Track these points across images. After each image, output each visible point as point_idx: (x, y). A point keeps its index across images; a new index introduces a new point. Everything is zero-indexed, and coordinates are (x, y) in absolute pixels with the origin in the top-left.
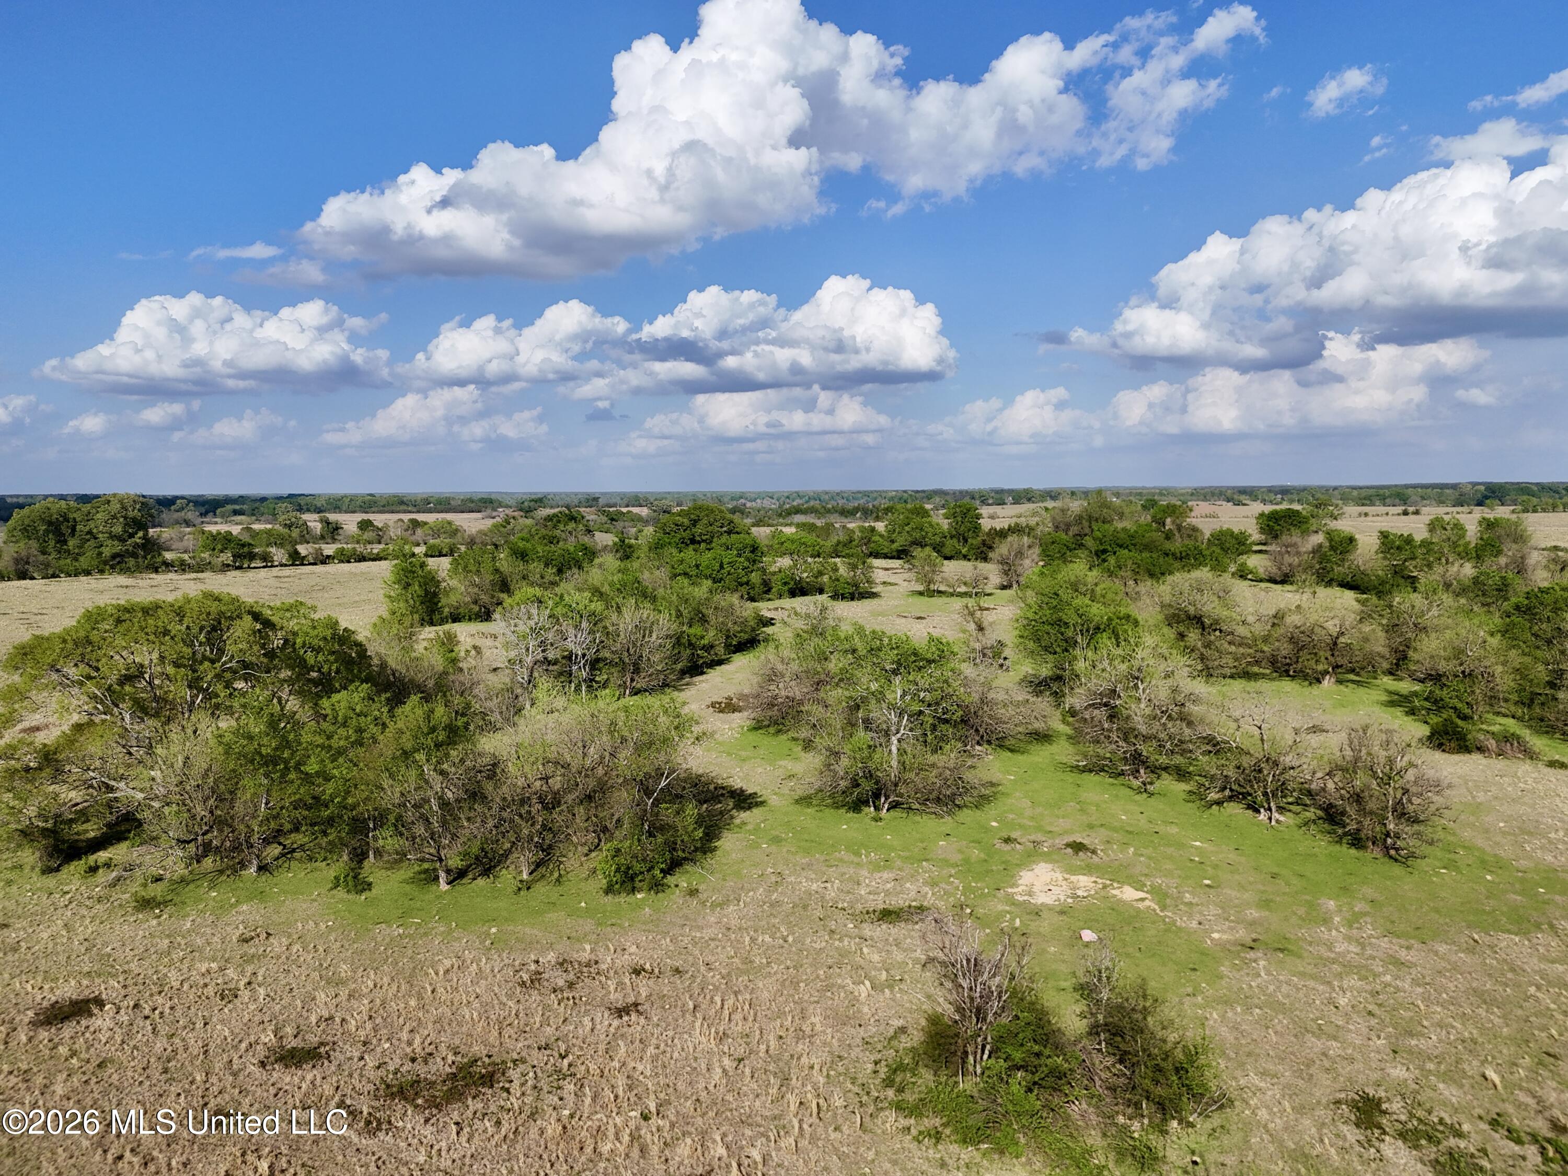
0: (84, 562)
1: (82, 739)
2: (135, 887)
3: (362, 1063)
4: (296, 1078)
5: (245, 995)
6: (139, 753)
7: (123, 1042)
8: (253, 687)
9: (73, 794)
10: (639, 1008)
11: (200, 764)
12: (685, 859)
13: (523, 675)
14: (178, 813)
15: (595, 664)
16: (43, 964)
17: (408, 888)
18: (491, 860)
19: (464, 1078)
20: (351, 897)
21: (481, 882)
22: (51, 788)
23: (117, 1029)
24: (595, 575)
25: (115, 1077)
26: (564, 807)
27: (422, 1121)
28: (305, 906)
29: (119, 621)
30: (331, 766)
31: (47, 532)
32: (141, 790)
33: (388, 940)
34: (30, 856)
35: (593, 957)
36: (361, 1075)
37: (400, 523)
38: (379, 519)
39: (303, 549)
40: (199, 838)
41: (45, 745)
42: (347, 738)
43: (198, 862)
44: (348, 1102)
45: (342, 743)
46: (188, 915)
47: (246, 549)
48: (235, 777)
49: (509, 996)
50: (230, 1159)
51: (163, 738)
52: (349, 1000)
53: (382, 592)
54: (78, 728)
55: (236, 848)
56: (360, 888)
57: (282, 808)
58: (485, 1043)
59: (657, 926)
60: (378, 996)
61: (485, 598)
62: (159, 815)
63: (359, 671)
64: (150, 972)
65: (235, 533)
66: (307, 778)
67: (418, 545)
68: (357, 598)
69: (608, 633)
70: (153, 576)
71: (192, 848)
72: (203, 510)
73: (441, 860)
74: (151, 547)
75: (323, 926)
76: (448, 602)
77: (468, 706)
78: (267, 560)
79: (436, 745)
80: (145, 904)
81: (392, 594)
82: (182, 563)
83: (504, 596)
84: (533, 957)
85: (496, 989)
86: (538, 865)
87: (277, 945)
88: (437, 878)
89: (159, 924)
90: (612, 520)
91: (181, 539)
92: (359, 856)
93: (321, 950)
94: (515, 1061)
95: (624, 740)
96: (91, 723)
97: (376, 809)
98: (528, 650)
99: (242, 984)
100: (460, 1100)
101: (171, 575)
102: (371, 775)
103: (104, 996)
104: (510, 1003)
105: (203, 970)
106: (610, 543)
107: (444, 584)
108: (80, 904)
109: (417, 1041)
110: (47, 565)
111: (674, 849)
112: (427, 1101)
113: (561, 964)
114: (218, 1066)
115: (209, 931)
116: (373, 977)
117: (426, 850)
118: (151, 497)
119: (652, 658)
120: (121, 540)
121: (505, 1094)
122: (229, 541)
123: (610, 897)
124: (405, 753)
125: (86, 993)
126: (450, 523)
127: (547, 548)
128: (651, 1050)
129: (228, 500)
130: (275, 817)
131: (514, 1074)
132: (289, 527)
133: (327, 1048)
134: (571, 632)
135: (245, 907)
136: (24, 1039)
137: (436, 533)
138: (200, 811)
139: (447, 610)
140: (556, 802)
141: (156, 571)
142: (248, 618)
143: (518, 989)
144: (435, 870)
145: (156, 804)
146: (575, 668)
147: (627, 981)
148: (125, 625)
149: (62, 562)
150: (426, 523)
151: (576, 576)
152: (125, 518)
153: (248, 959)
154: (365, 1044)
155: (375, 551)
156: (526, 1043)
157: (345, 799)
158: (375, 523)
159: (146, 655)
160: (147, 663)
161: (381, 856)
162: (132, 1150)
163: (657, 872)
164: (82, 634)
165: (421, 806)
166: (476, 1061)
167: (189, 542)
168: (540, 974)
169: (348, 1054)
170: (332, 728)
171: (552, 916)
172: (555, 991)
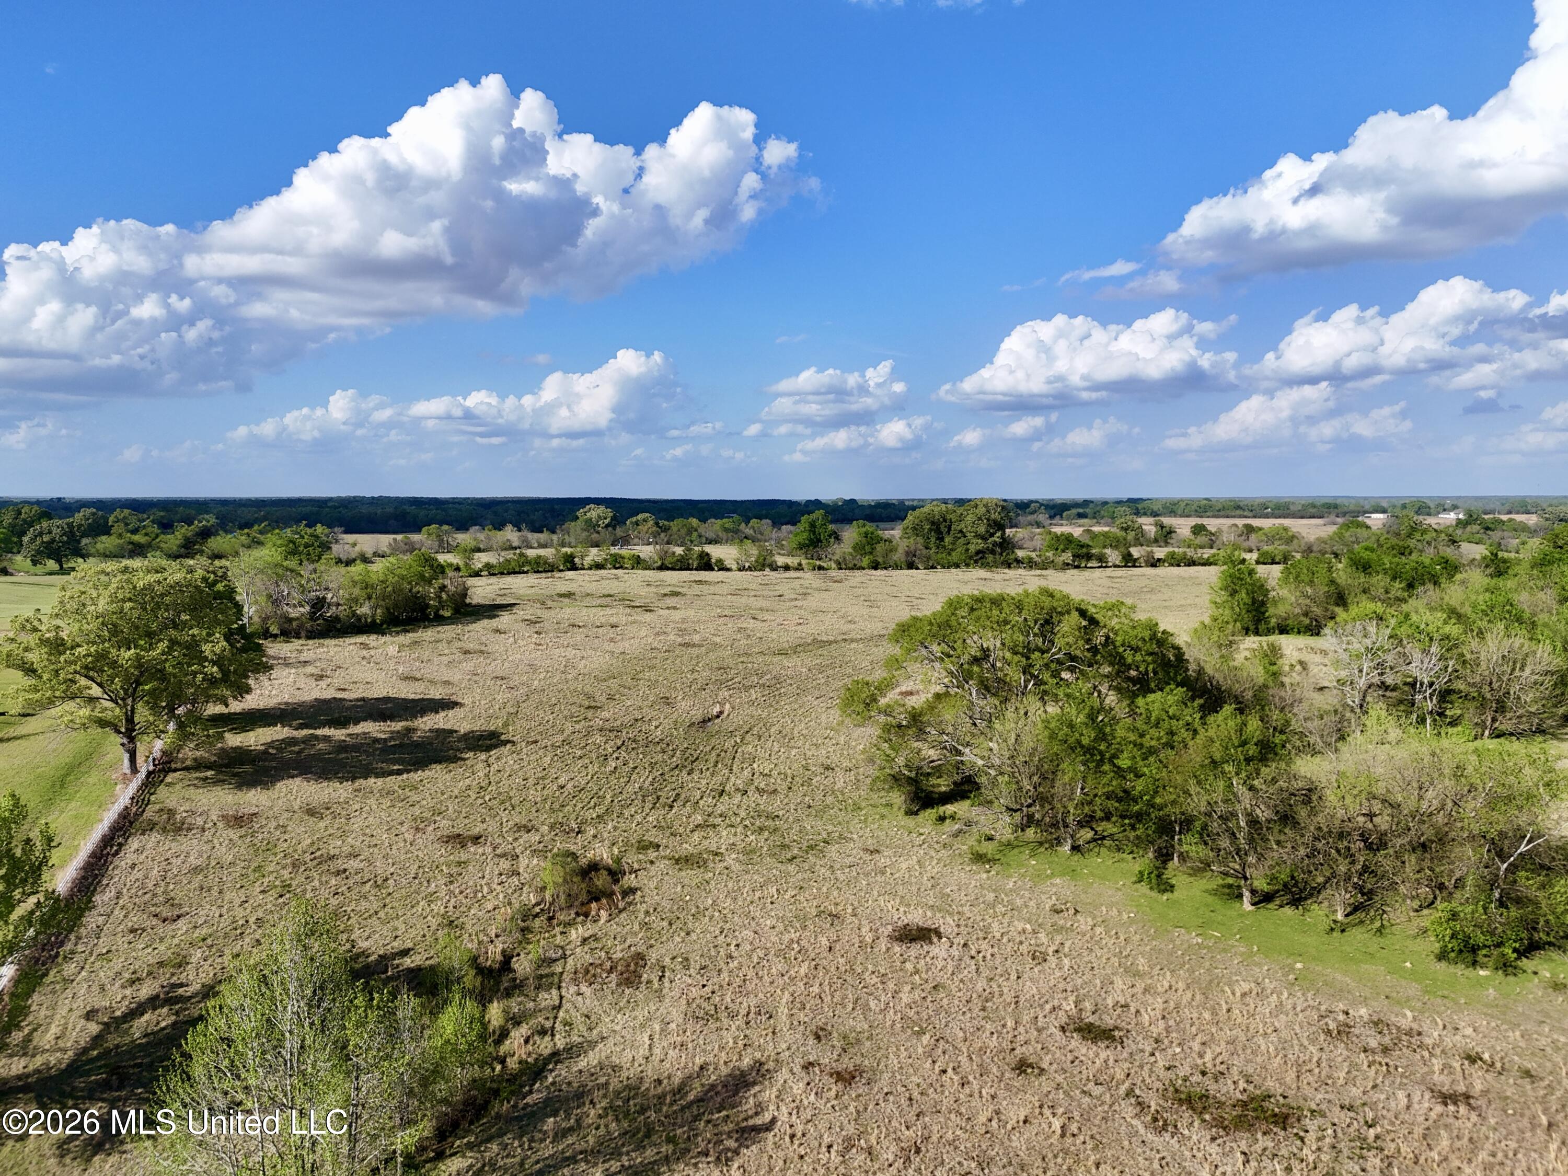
0: (955, 557)
1: (940, 706)
2: (972, 841)
3: (1153, 1059)
4: (1091, 1052)
5: (1052, 960)
6: (982, 725)
7: (953, 974)
8: (1077, 679)
9: (932, 752)
10: (1472, 1101)
11: (1028, 743)
12: (1550, 944)
13: (1354, 698)
14: (1009, 783)
15: (1445, 695)
16: (901, 890)
17: (1210, 899)
18: (1301, 891)
19: (1255, 1110)
20: (1154, 894)
21: (1288, 911)
22: (916, 744)
23: (949, 960)
24: (1454, 594)
25: (945, 1001)
26: (1391, 851)
27: (1209, 1137)
28: (1110, 892)
29: (972, 610)
30: (1141, 763)
31: (930, 530)
32: (982, 758)
33: (1185, 946)
34: (898, 798)
35: (1415, 1026)
36: (1151, 1071)
37: (1234, 529)
38: (1212, 524)
39: (1135, 552)
40: (1025, 809)
41: (913, 708)
42: (1159, 739)
43: (1023, 830)
44: (1138, 1092)
45: (1153, 743)
46: (1011, 876)
47: (1084, 550)
48: (1056, 760)
49: (1313, 1041)
50: (1030, 1106)
51: (1001, 715)
52: (1144, 993)
53: (1209, 597)
54: (938, 696)
55: (1055, 825)
56: (1163, 887)
57: (1096, 796)
58: (1281, 1081)
59: (1504, 1014)
60: (1173, 998)
61: (1317, 611)
62: (994, 783)
63: (1176, 675)
64: (979, 918)
65: (1075, 535)
66: (1119, 772)
67: (1251, 551)
68: (1183, 602)
69: (1464, 662)
70: (1006, 571)
71: (1017, 816)
72: (1052, 512)
73: (1246, 879)
74: (1007, 545)
75: (1125, 916)
76: (1275, 613)
77: (1287, 723)
78: (1102, 561)
79: (1245, 760)
80: (979, 858)
81: (1218, 600)
82: (1030, 560)
83: (1338, 610)
84: (1341, 1006)
85: (1297, 1028)
86: (1356, 909)
87: (1084, 922)
88: (1240, 896)
89: (988, 878)
90: (1487, 529)
91: (1032, 539)
92: (1164, 856)
93: (1122, 938)
94: (1313, 1111)
95: (1472, 788)
96: (947, 694)
97: (1183, 813)
98: (1361, 671)
99: (1051, 950)
100: (1249, 1130)
101: (1021, 571)
102: (1179, 779)
103: (942, 930)
104: (1311, 1048)
105: (1020, 929)
106: (1478, 557)
107: (1273, 594)
108: (930, 846)
109: (1208, 1057)
110: (929, 558)
111: (1535, 929)
112: (1214, 1119)
113: (1376, 1024)
114: (1026, 1018)
115: (1027, 894)
116: (1168, 978)
117: (1231, 865)
118: (1011, 501)
119: (1523, 697)
120: (984, 538)
121: (1299, 1143)
122: (1071, 542)
123: (1444, 964)
124: (1213, 762)
125: (930, 922)
126: (1286, 529)
127: (1396, 559)
128: (1483, 1156)
129: (1075, 505)
130: (1090, 803)
131: (1312, 1125)
132: (1126, 530)
133: (1121, 1034)
134: (1417, 655)
135: (1058, 881)
136: (884, 949)
137: (1271, 539)
138: (1026, 785)
139: (1273, 620)
140: (1383, 845)
141: (1009, 567)
142: (1075, 614)
143: (1322, 1037)
144: (1239, 887)
145: (993, 772)
146: (1418, 697)
147: (1457, 1066)
148: (976, 613)
149: (939, 556)
150: (1260, 529)
151: (1431, 593)
152: (988, 520)
153: (1060, 930)
154: (1157, 1041)
155: (1206, 556)
156: (1327, 1096)
157: (1153, 797)
158: (1209, 528)
159: (991, 641)
160: (992, 648)
161: (1184, 861)
162: (954, 1069)
163: (1508, 951)
164: (945, 618)
165: (1227, 819)
166: (1270, 1097)
167: (1038, 542)
168: (1350, 1027)
169: (1141, 1047)
170: (1145, 727)
171: (1367, 968)
172: (1365, 1051)
